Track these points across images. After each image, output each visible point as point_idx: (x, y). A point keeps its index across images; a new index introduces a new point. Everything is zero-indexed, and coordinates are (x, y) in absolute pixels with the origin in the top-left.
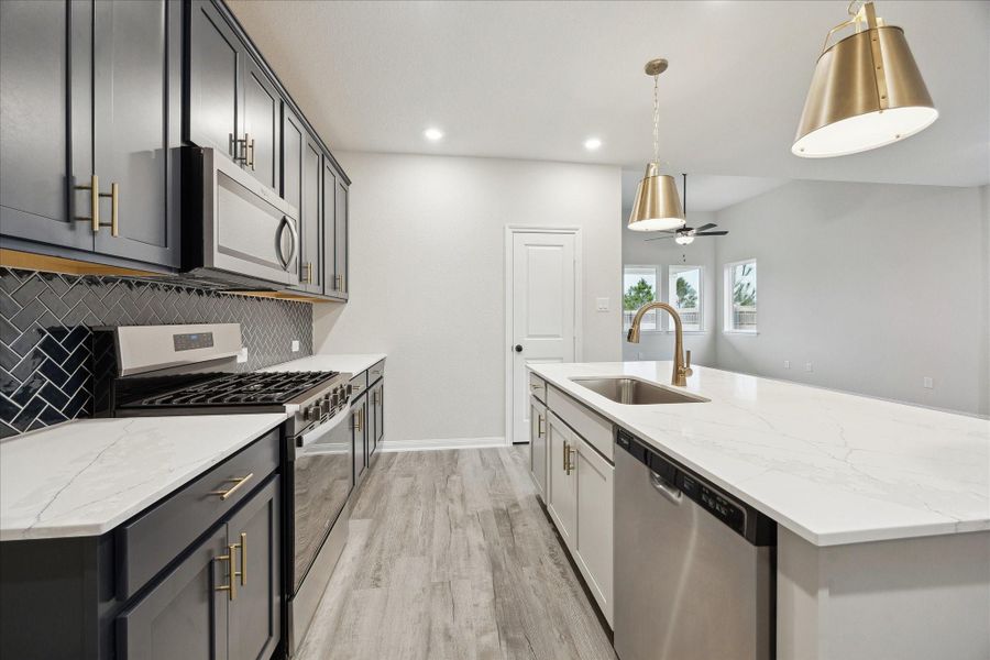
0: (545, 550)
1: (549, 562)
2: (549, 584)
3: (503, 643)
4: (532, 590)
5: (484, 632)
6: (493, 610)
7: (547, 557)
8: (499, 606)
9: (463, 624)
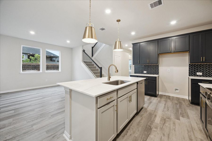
0: (126, 137)
1: (129, 134)
2: (134, 130)
3: (152, 127)
4: (139, 131)
5: (155, 131)
6: (151, 133)
7: (128, 135)
8: (149, 133)
9: (159, 134)
